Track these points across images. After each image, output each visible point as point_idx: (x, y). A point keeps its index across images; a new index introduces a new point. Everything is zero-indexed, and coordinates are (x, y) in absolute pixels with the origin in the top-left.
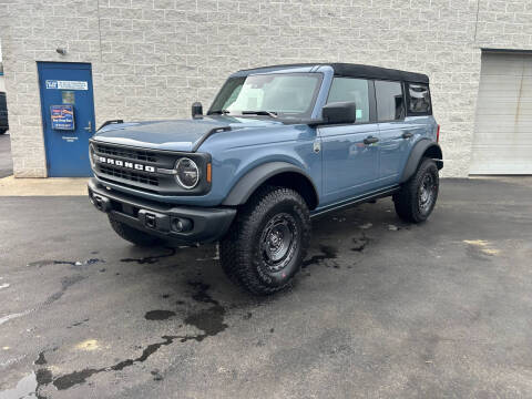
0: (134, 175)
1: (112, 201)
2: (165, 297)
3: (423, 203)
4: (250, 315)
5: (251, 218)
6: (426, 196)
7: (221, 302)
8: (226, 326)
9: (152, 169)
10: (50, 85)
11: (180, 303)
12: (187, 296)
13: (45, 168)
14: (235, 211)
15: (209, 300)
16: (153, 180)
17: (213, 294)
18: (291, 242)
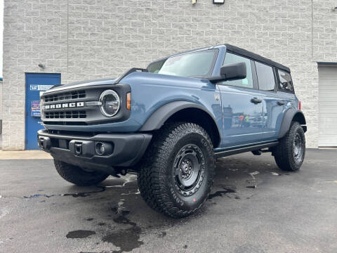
0: (69, 113)
1: (52, 139)
2: (90, 220)
3: (296, 156)
4: (165, 234)
5: (165, 143)
6: (297, 151)
7: (139, 224)
8: (142, 243)
9: (82, 104)
10: (33, 88)
11: (101, 224)
12: (108, 219)
13: (24, 144)
14: (151, 136)
15: (128, 222)
16: (83, 113)
17: (132, 218)
18: (200, 171)
